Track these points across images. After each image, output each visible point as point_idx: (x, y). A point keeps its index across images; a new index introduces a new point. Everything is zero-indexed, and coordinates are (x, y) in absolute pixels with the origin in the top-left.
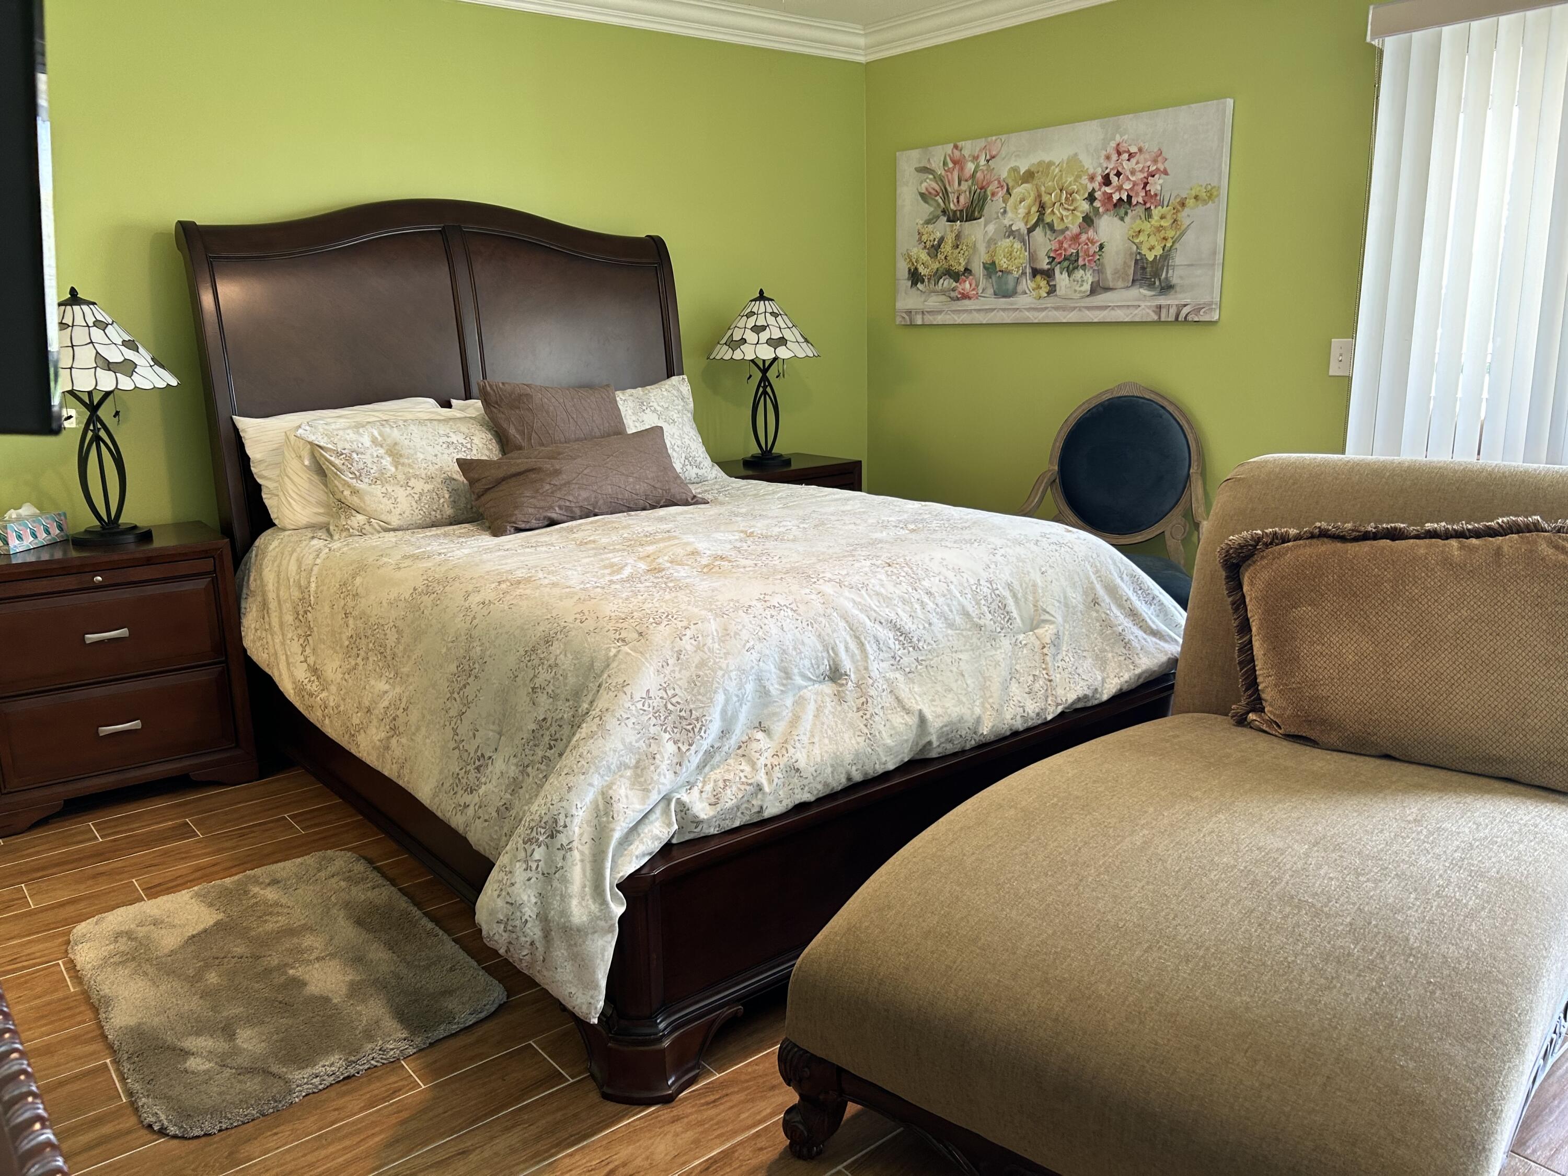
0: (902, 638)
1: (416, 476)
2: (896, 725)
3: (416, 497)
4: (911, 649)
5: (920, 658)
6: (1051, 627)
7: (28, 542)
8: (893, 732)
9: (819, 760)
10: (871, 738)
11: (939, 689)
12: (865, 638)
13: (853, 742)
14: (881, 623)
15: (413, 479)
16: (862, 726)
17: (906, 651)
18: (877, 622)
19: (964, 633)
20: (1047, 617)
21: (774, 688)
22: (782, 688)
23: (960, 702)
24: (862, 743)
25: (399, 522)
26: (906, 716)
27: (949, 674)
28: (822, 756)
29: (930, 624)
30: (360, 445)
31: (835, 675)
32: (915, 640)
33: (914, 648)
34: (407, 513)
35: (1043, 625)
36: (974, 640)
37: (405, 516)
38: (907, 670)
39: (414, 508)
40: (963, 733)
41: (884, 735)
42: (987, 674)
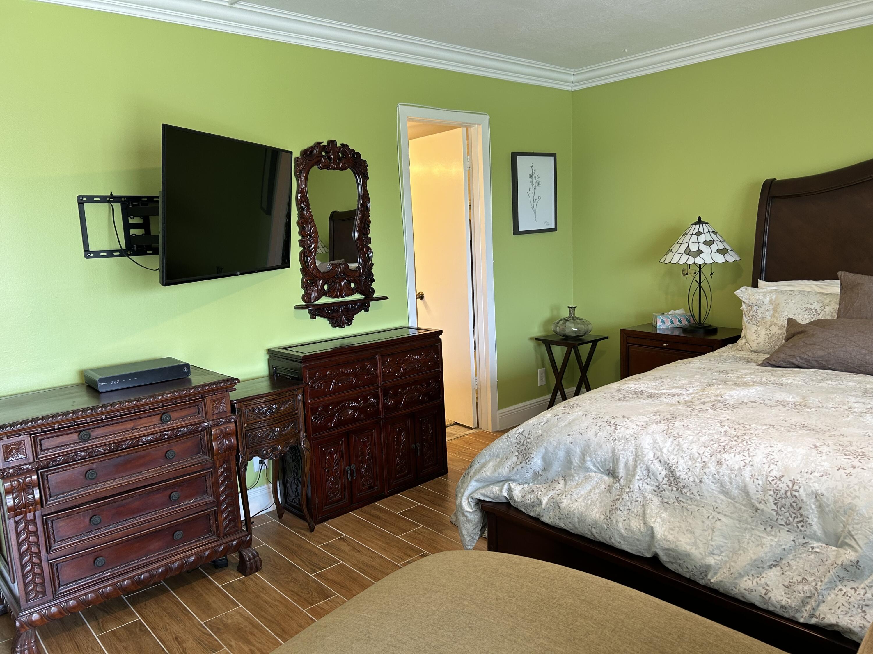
0: (672, 479)
1: (776, 324)
2: (632, 524)
3: (770, 336)
4: (675, 489)
5: (680, 499)
6: (852, 553)
7: (668, 324)
8: (627, 527)
9: (572, 509)
10: (608, 520)
11: (683, 526)
12: (640, 464)
13: (597, 515)
14: (660, 461)
15: (773, 326)
16: (608, 511)
17: (670, 488)
18: (658, 460)
19: (737, 505)
20: (853, 543)
21: (576, 461)
22: (580, 464)
23: (695, 544)
24: (602, 520)
25: (755, 348)
26: (642, 525)
27: (700, 523)
28: (575, 510)
29: (701, 482)
30: (762, 303)
31: (612, 473)
32: (681, 485)
33: (677, 490)
34: (762, 344)
35: (847, 547)
36: (746, 515)
37: (760, 345)
38: (666, 500)
39: (766, 342)
40: (689, 566)
41: (620, 524)
42: (745, 545)
